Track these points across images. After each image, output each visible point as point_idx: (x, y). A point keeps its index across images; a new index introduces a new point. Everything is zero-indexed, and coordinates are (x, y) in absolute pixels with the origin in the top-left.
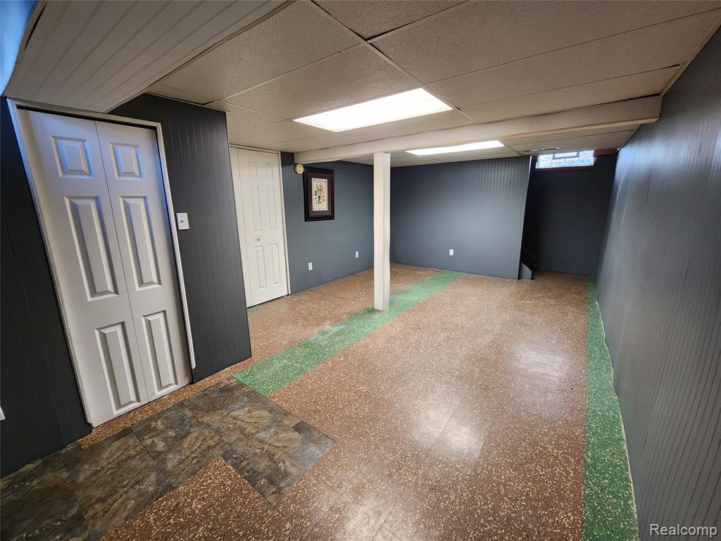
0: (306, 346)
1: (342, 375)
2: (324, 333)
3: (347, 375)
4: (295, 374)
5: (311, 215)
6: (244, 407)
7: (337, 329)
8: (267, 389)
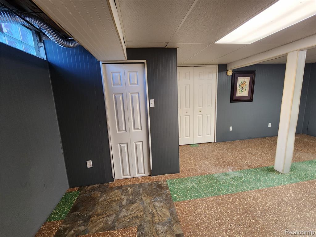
0: (210, 178)
1: (225, 214)
2: (225, 174)
3: (229, 216)
4: (195, 196)
5: (234, 99)
6: (161, 202)
7: (236, 174)
8: (176, 197)
